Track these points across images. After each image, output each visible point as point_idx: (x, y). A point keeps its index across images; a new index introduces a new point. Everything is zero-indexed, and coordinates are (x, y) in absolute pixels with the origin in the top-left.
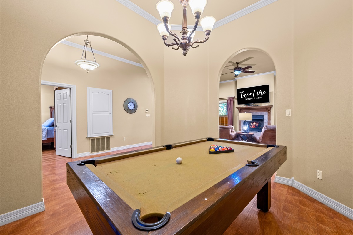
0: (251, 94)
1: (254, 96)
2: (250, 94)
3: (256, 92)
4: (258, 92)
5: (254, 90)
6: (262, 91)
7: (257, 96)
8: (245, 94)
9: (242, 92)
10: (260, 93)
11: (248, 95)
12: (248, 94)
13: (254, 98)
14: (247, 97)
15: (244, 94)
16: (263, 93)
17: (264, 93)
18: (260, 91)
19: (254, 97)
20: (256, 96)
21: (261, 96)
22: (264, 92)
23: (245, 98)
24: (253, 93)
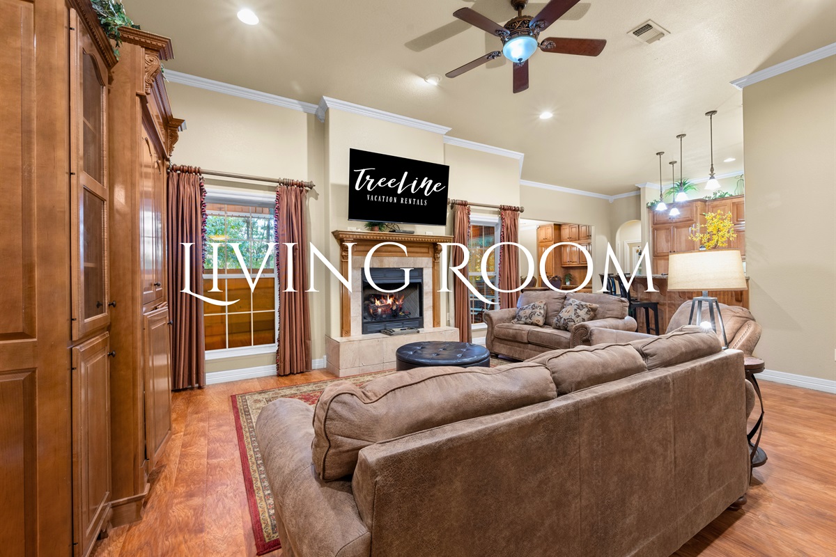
0: (392, 185)
1: (399, 191)
2: (389, 184)
3: (408, 181)
4: (415, 182)
5: (406, 173)
6: (431, 182)
7: (412, 196)
8: (372, 181)
9: (363, 171)
10: (422, 186)
11: (379, 183)
12: (381, 181)
13: (399, 200)
14: (378, 191)
15: (368, 177)
16: (434, 189)
17: (437, 189)
18: (426, 179)
19: (399, 197)
20: (407, 193)
21: (425, 198)
22: (436, 186)
23: (370, 193)
24: (399, 180)
